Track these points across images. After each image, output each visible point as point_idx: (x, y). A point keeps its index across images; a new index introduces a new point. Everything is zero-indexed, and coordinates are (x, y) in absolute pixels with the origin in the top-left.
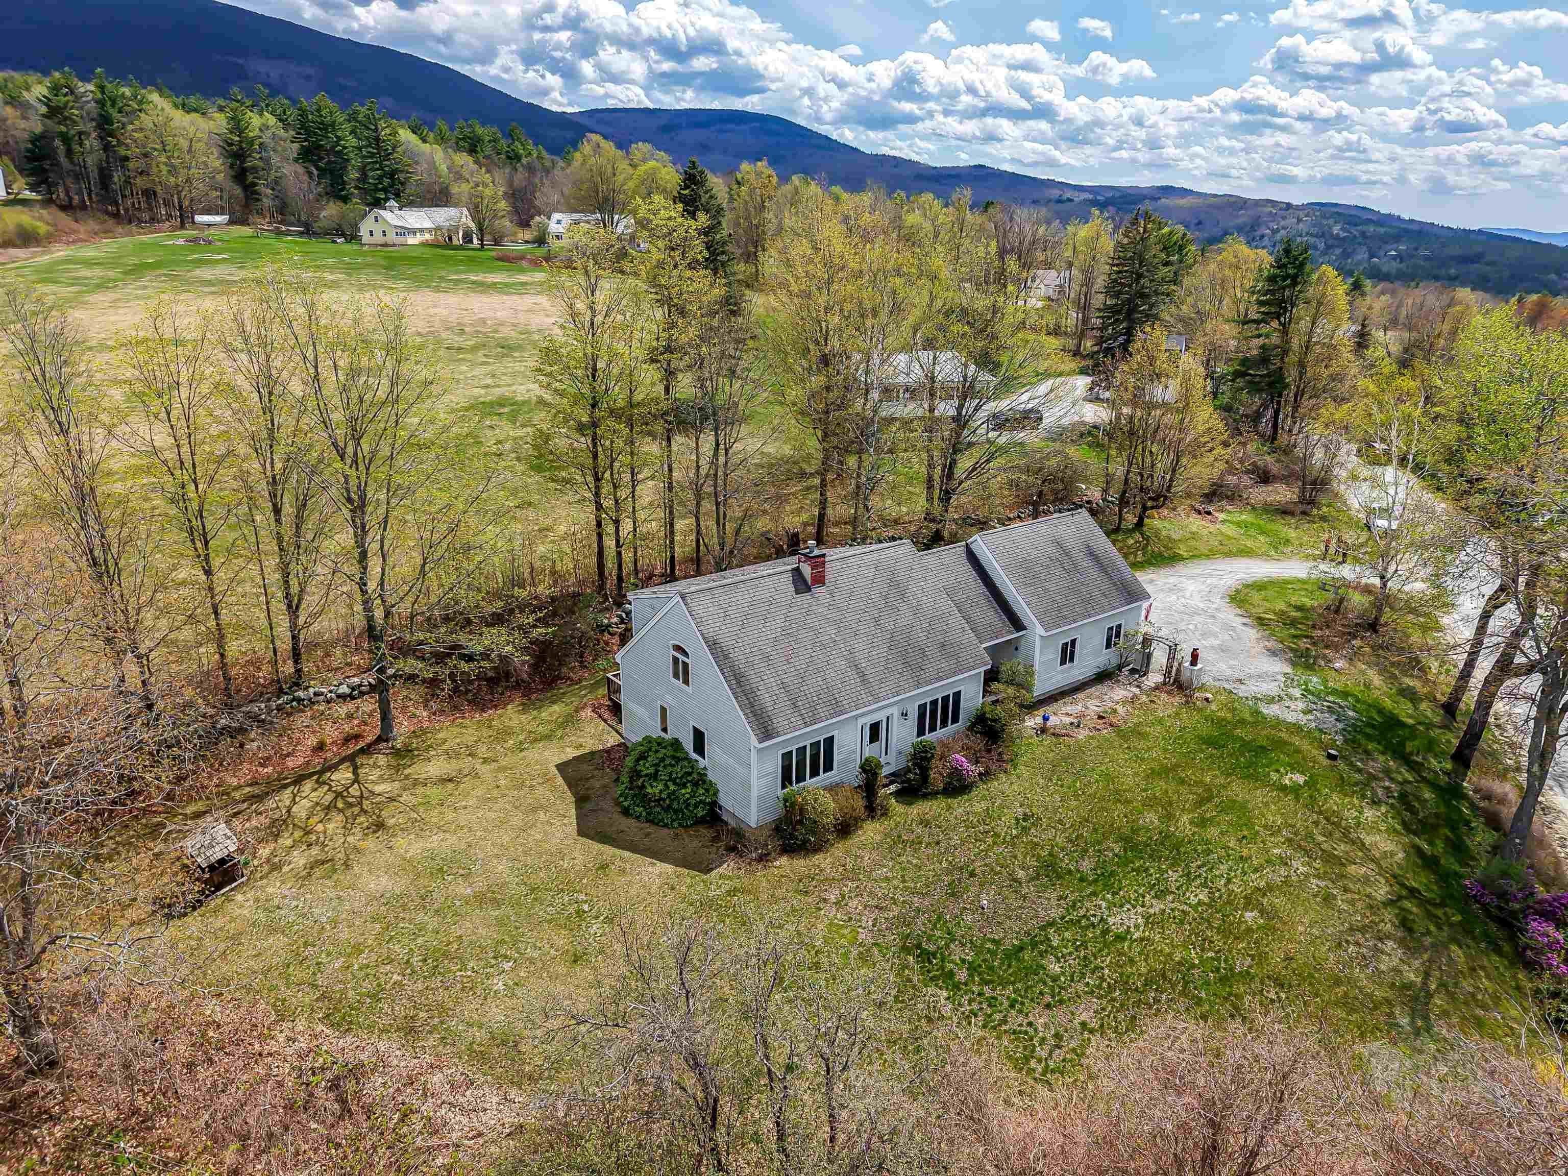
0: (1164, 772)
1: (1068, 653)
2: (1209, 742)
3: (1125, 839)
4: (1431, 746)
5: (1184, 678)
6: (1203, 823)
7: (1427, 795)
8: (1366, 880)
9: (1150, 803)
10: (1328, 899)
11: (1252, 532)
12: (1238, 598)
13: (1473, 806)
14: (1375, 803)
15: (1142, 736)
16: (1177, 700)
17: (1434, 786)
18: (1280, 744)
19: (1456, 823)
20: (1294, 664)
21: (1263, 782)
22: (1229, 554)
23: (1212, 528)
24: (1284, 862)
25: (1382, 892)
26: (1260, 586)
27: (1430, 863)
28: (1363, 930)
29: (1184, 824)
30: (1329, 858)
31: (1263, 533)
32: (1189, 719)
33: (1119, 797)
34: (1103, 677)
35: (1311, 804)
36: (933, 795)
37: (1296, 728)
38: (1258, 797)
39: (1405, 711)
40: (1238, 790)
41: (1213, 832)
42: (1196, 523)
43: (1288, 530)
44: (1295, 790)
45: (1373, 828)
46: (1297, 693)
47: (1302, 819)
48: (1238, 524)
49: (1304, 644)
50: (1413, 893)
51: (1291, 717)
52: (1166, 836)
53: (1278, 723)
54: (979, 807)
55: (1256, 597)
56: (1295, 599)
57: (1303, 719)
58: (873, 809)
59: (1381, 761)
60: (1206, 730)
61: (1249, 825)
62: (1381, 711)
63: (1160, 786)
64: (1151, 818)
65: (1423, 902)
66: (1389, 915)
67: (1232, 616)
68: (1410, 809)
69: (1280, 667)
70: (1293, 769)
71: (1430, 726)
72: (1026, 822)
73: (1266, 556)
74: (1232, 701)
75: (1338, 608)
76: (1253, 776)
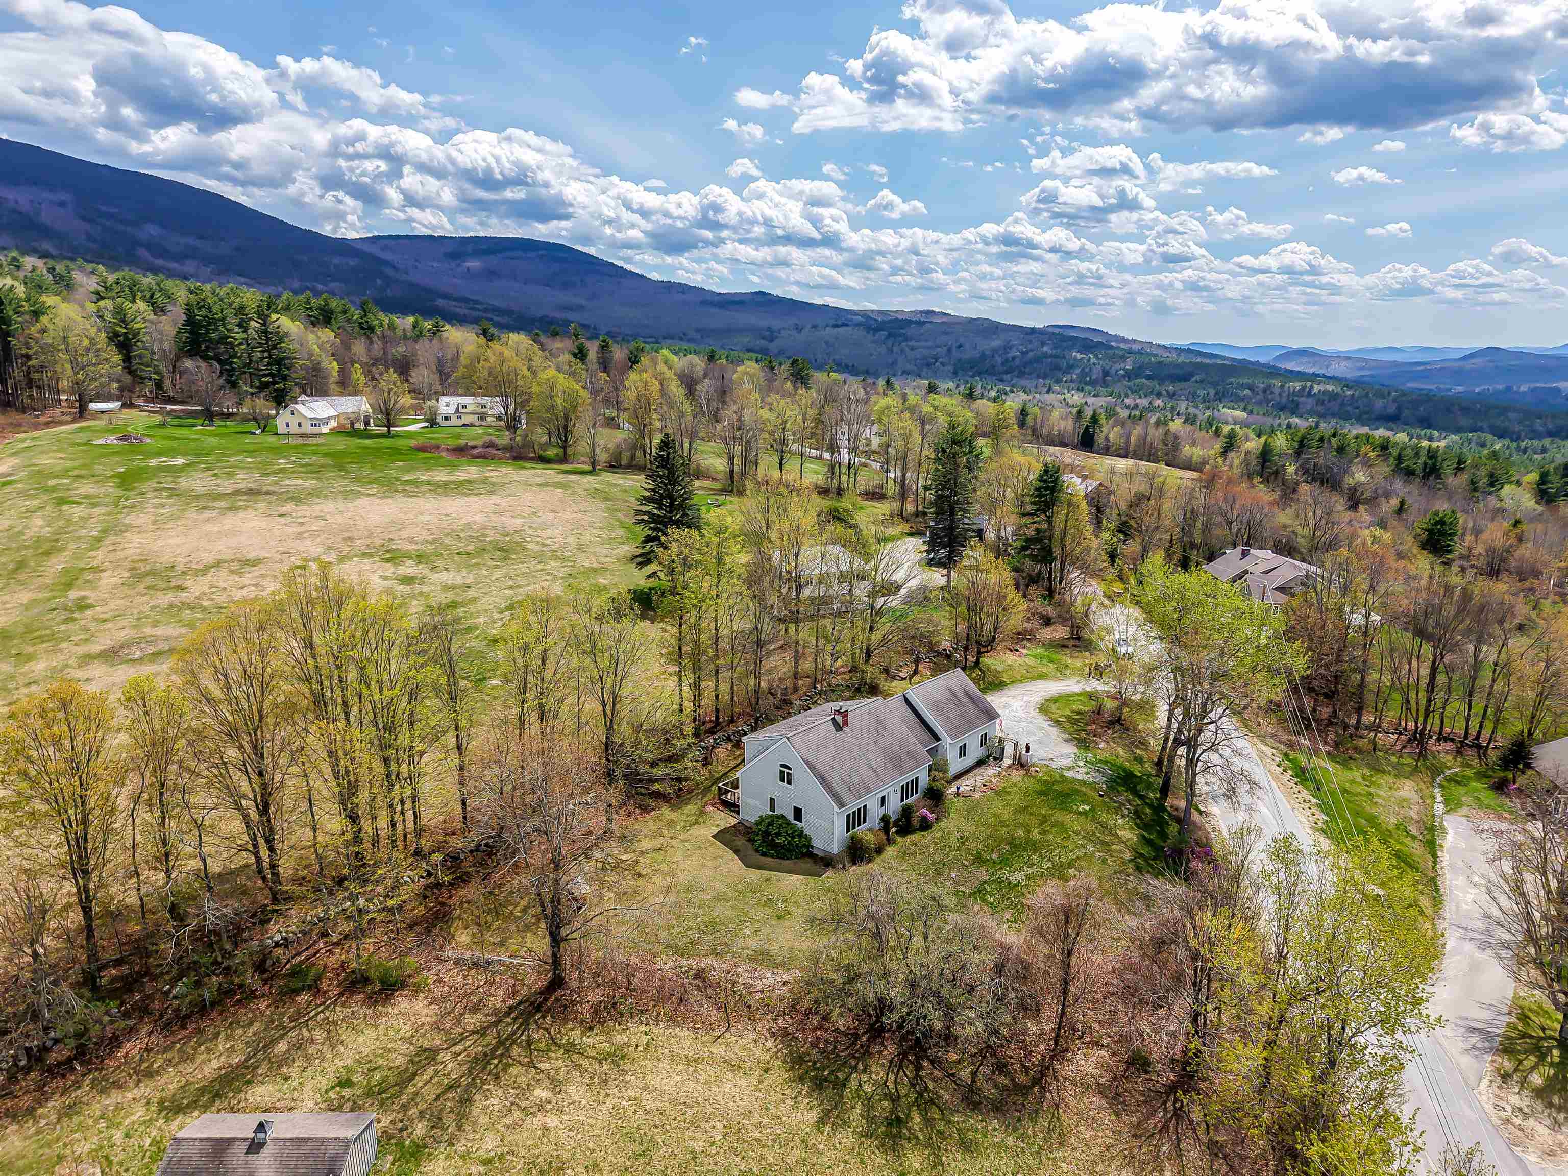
0: (1022, 810)
1: (963, 751)
2: (1041, 793)
3: (1010, 844)
4: (1149, 786)
5: (1023, 760)
6: (1044, 832)
7: (1148, 810)
8: (1120, 851)
9: (1019, 825)
10: (1104, 861)
11: (1045, 661)
12: (1043, 709)
13: (1169, 814)
14: (1123, 816)
15: (1009, 793)
16: (1022, 772)
17: (1151, 806)
18: (1077, 792)
19: (1162, 823)
20: (1079, 747)
21: (1069, 810)
22: (1033, 679)
23: (1020, 661)
24: (1083, 846)
25: (1127, 855)
26: (1054, 700)
27: (1149, 842)
28: (1120, 872)
29: (1036, 834)
30: (1103, 843)
31: (1051, 661)
32: (1030, 783)
33: (1003, 824)
34: (980, 763)
35: (1094, 819)
36: (913, 832)
37: (1083, 783)
38: (1068, 819)
39: (1137, 770)
40: (1058, 816)
41: (1050, 836)
42: (1010, 658)
43: (1066, 658)
44: (1085, 813)
45: (1122, 828)
46: (1081, 763)
47: (1090, 826)
48: (1035, 657)
49: (1083, 735)
50: (1141, 855)
51: (1080, 777)
52: (1028, 841)
53: (1074, 780)
54: (938, 835)
55: (1053, 707)
56: (1075, 707)
57: (1086, 777)
58: (890, 841)
59: (1125, 796)
60: (1038, 787)
61: (1066, 831)
62: (1124, 770)
63: (1021, 818)
64: (1020, 833)
65: (1146, 860)
66: (1131, 865)
67: (1041, 721)
68: (1139, 817)
69: (1070, 749)
70: (1083, 802)
71: (1149, 776)
72: (963, 839)
73: (1055, 678)
74: (1049, 771)
75: (1099, 711)
76: (1065, 808)
